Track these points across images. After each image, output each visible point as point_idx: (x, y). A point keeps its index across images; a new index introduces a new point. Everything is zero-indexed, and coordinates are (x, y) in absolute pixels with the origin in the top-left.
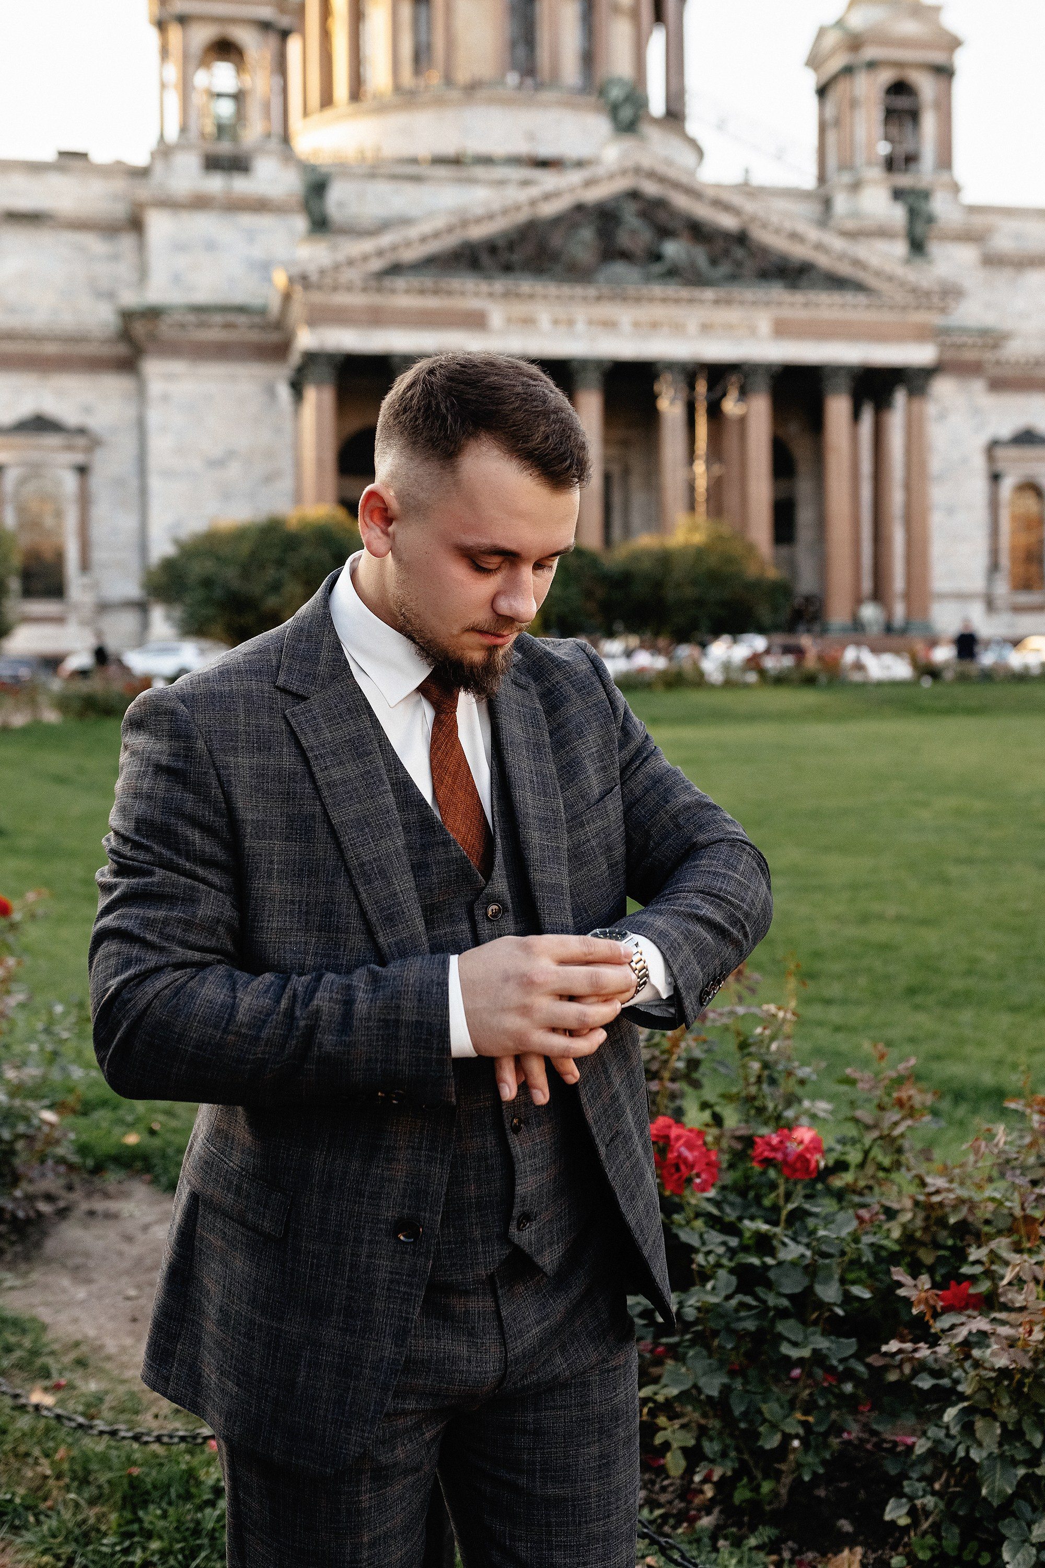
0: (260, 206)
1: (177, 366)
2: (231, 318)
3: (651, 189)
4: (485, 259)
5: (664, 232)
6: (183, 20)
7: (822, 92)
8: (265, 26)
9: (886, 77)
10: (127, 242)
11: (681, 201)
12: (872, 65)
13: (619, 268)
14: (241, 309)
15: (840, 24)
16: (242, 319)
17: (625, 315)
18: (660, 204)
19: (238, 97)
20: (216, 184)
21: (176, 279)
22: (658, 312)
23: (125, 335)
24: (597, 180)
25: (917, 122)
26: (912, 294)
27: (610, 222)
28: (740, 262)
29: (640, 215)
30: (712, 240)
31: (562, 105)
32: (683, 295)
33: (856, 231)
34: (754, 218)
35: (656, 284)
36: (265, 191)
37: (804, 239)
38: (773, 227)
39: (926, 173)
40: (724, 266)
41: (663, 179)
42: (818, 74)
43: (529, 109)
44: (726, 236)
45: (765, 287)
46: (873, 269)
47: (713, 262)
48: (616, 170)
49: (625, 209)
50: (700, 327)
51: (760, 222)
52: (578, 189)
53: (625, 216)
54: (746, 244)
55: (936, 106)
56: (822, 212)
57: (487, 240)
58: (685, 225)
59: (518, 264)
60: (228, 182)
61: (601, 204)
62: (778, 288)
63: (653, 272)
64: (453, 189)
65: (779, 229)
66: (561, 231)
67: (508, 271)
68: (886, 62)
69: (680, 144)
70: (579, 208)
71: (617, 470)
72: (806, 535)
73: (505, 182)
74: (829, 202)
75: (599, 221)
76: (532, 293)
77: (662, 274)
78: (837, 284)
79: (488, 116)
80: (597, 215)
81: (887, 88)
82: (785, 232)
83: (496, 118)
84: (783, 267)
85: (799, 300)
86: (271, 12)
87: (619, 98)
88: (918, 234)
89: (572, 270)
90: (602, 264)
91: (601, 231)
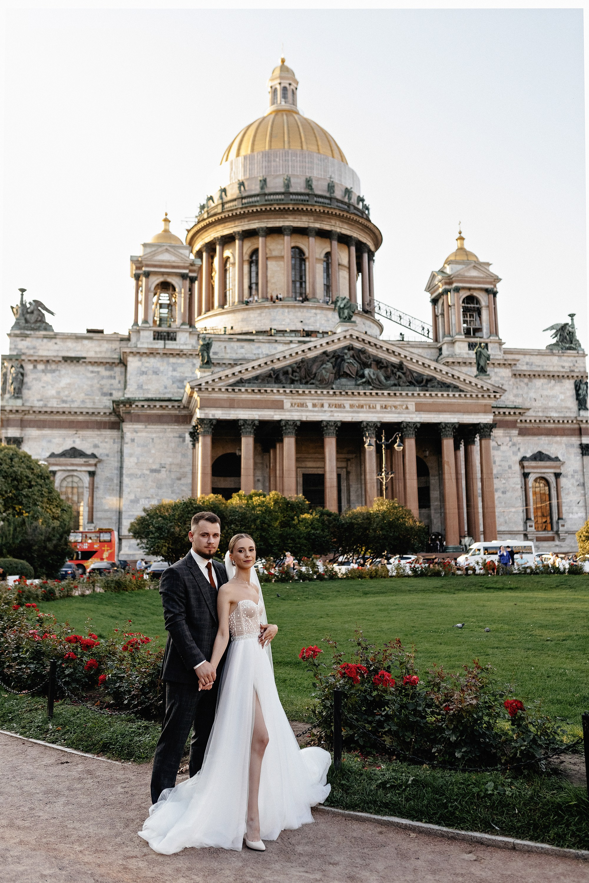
0: (180, 354)
1: (139, 426)
2: (164, 404)
3: (358, 345)
4: (282, 377)
5: (366, 365)
6: (147, 275)
7: (435, 301)
8: (184, 277)
9: (464, 294)
10: (118, 370)
11: (372, 351)
12: (457, 290)
13: (344, 381)
14: (170, 400)
15: (442, 271)
16: (170, 405)
17: (347, 402)
18: (363, 352)
19: (170, 306)
20: (160, 344)
21: (140, 387)
22: (363, 400)
23: (115, 412)
24: (333, 341)
25: (480, 314)
26: (481, 390)
27: (339, 360)
28: (400, 377)
29: (353, 356)
30: (387, 367)
31: (316, 308)
32: (374, 392)
33: (453, 363)
34: (406, 357)
35: (361, 387)
36: (182, 347)
37: (429, 366)
38: (414, 361)
39: (485, 337)
40: (392, 378)
41: (363, 340)
42: (432, 294)
43: (302, 310)
44: (393, 365)
45: (412, 388)
46: (462, 379)
47: (387, 378)
48: (341, 336)
49: (346, 354)
50: (382, 407)
51: (409, 358)
52: (324, 345)
53: (346, 357)
54: (402, 369)
55: (488, 307)
56: (438, 354)
57: (283, 368)
58: (374, 361)
59: (297, 378)
60: (165, 344)
61: (335, 352)
62: (418, 388)
63: (359, 382)
64: (267, 345)
65: (417, 361)
66: (316, 364)
67: (293, 382)
68: (464, 288)
69: (372, 324)
70: (325, 353)
71: (343, 473)
72: (435, 504)
73: (291, 342)
74: (440, 349)
75: (334, 359)
76: (304, 392)
77: (364, 383)
78: (445, 386)
79: (283, 314)
80: (333, 357)
81: (464, 299)
82: (420, 363)
83: (286, 314)
84: (420, 379)
85: (428, 394)
86: (186, 271)
87: (342, 306)
88: (482, 363)
89: (321, 381)
90: (336, 379)
91: (335, 364)
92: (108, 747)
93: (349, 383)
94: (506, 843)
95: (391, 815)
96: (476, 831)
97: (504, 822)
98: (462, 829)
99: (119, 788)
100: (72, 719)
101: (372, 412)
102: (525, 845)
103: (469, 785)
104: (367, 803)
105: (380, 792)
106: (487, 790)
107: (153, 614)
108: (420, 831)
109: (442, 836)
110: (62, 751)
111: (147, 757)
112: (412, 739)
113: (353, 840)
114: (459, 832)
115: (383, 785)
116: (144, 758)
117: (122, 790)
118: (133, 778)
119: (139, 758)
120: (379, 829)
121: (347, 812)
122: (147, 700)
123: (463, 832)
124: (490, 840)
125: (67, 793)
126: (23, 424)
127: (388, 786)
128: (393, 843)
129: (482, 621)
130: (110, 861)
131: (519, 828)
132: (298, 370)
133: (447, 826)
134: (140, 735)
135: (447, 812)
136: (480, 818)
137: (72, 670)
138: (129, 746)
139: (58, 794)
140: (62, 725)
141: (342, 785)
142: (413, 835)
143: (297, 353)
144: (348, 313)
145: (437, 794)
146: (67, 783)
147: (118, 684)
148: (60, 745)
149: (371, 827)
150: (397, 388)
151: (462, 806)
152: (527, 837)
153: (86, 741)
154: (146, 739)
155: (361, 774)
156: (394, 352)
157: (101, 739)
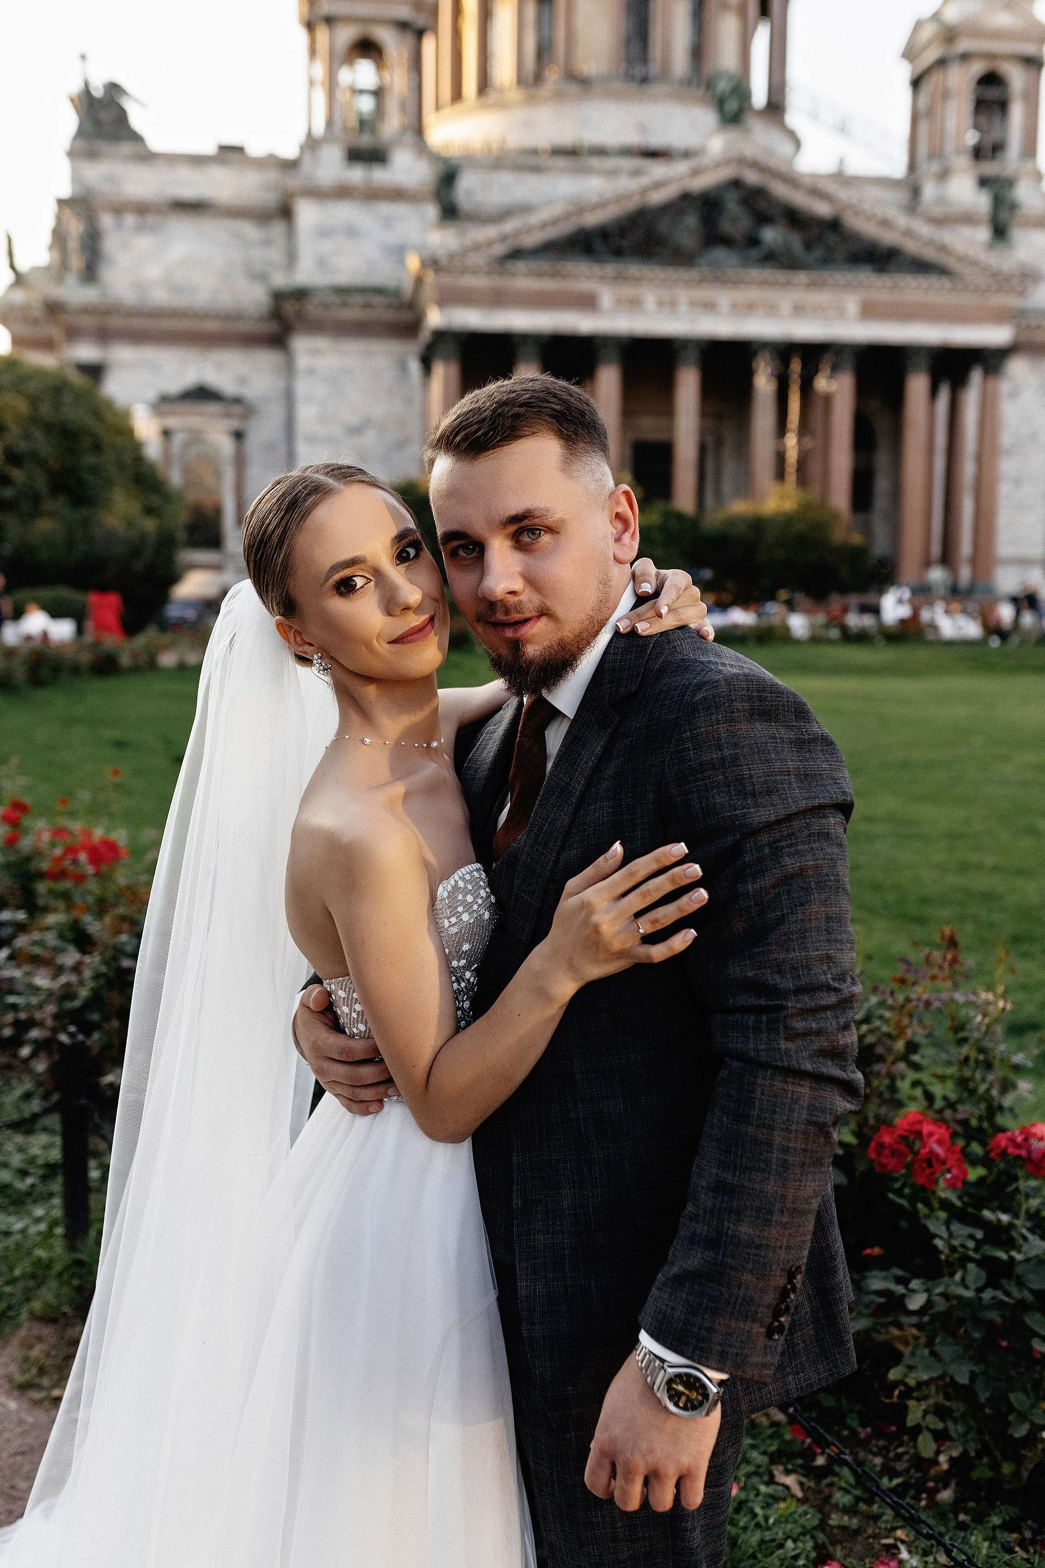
0: (396, 195)
1: (321, 343)
2: (369, 298)
3: (752, 178)
4: (598, 245)
5: (763, 219)
6: (330, 21)
7: (916, 83)
8: (403, 26)
9: (977, 68)
10: (278, 229)
11: (780, 190)
12: (965, 57)
13: (720, 254)
14: (378, 291)
15: (936, 17)
16: (380, 299)
17: (724, 297)
18: (762, 192)
19: (378, 93)
20: (357, 175)
21: (322, 263)
22: (755, 294)
23: (276, 314)
24: (701, 169)
25: (1005, 112)
26: (996, 276)
27: (713, 210)
28: (832, 247)
29: (742, 203)
30: (809, 226)
33: (946, 217)
34: (848, 203)
35: (756, 267)
36: (399, 179)
37: (895, 224)
39: (1012, 161)
40: (818, 248)
41: (765, 167)
42: (914, 66)
43: (640, 102)
44: (820, 221)
45: (856, 267)
47: (808, 246)
48: (718, 158)
49: (728, 197)
50: (793, 308)
51: (854, 208)
52: (685, 176)
53: (727, 204)
54: (838, 229)
55: (1023, 94)
56: (911, 199)
57: (600, 226)
58: (783, 211)
59: (628, 246)
60: (368, 172)
61: (706, 192)
62: (869, 270)
63: (751, 255)
65: (874, 214)
66: (670, 217)
67: (619, 252)
68: (979, 54)
69: (779, 136)
70: (686, 194)
71: (710, 439)
72: (881, 503)
73: (618, 171)
74: (918, 190)
75: (703, 209)
76: (641, 274)
77: (760, 257)
78: (924, 267)
79: (605, 110)
80: (702, 203)
81: (978, 80)
83: (611, 112)
84: (872, 251)
85: (888, 281)
86: (408, 14)
87: (725, 92)
88: (1003, 220)
89: (674, 251)
90: (705, 247)
91: (705, 218)
93: (731, 258)
101: (774, 320)
126: (104, 336)
132: (631, 232)
143: (630, 194)
144: (736, 108)
150: (828, 267)
156: (824, 193)
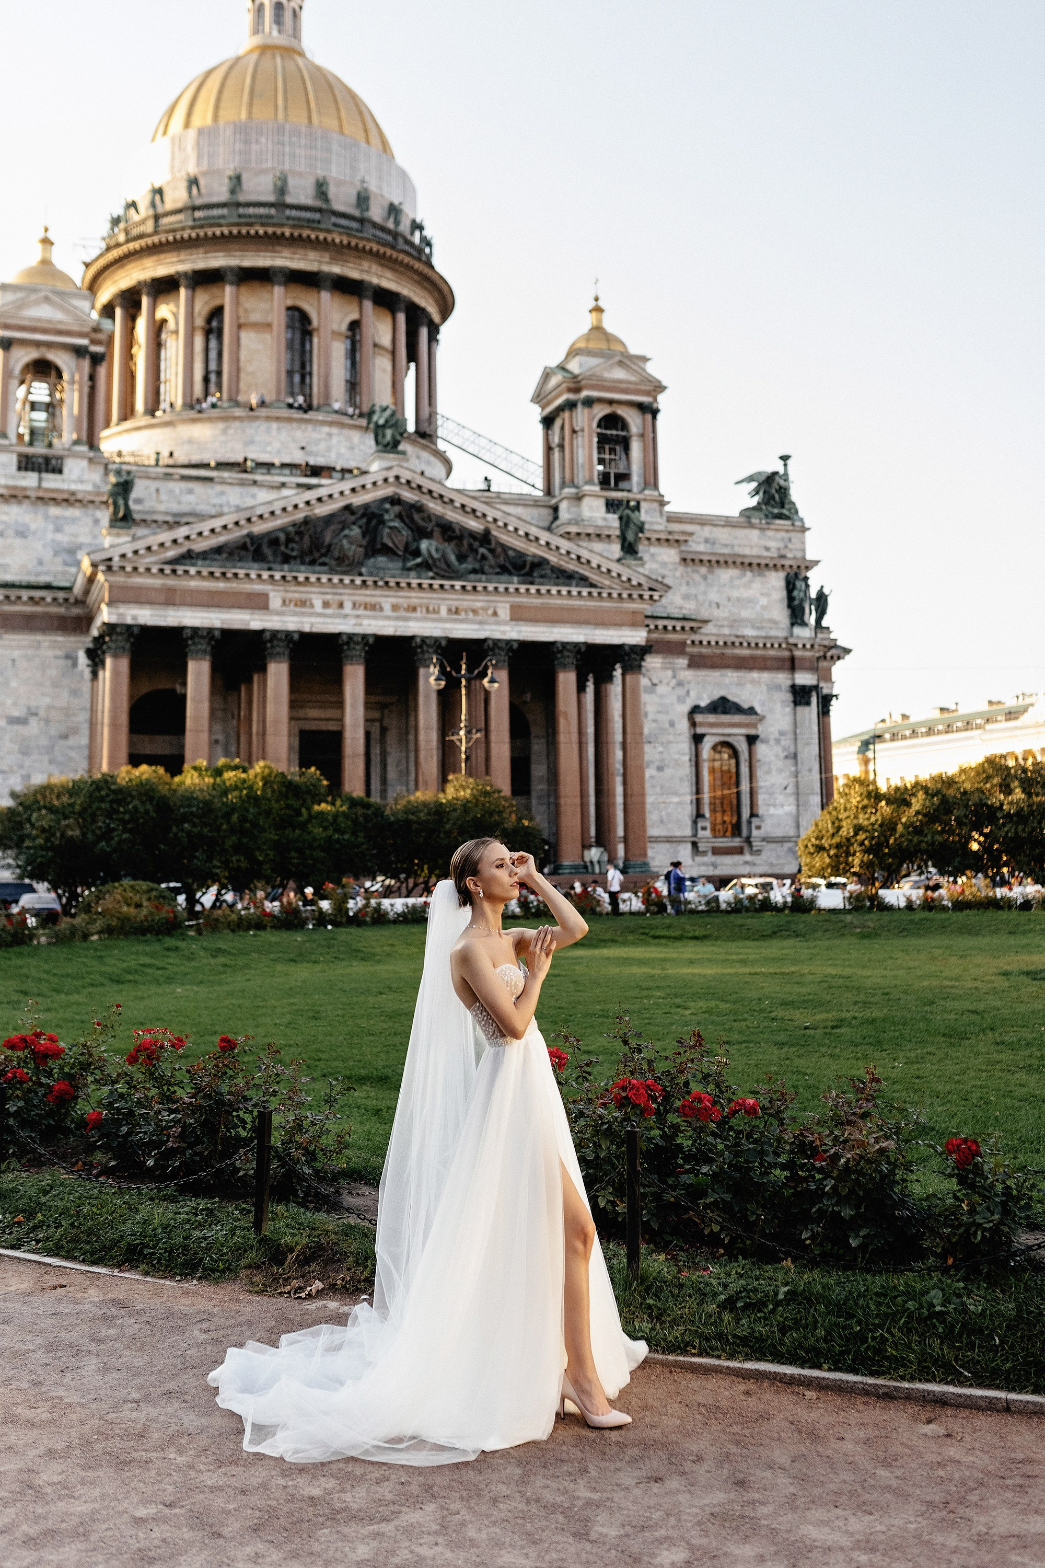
0: (69, 500)
2: (37, 594)
3: (408, 496)
4: (267, 551)
5: (420, 533)
6: (3, 343)
7: (548, 422)
8: (79, 352)
9: (601, 411)
11: (434, 506)
12: (589, 402)
13: (381, 560)
14: (48, 587)
15: (562, 368)
16: (49, 596)
17: (387, 600)
18: (418, 508)
19: (51, 407)
20: (30, 480)
22: (415, 597)
24: (363, 487)
25: (627, 449)
26: (627, 585)
27: (374, 522)
28: (484, 557)
29: (399, 516)
30: (460, 538)
31: (331, 424)
32: (437, 583)
33: (578, 534)
34: (495, 520)
35: (413, 574)
36: (73, 487)
37: (537, 539)
38: (511, 528)
39: (635, 489)
40: (470, 559)
41: (419, 487)
42: (543, 408)
43: (303, 426)
44: (472, 535)
45: (505, 577)
46: (594, 565)
47: (461, 558)
48: (379, 478)
49: (387, 511)
50: (450, 610)
51: (500, 524)
52: (347, 492)
53: (386, 517)
54: (489, 542)
55: (642, 436)
56: (551, 518)
57: (268, 534)
58: (438, 525)
59: (295, 554)
60: (40, 480)
61: (366, 506)
62: (515, 579)
63: (410, 564)
64: (238, 490)
65: (516, 529)
66: (332, 527)
67: (286, 559)
68: (600, 400)
69: (433, 459)
70: (348, 508)
71: (376, 729)
72: (539, 787)
73: (283, 485)
74: (555, 509)
75: (364, 520)
76: (307, 579)
77: (418, 565)
78: (565, 577)
79: (268, 431)
80: (363, 515)
81: (600, 421)
82: (521, 533)
83: (274, 433)
84: (519, 562)
85: (533, 589)
86: (84, 342)
87: (381, 422)
88: (630, 537)
89: (341, 560)
90: (367, 556)
91: (367, 528)
92: (141, 1252)
93: (391, 565)
94: (991, 1400)
95: (758, 1360)
96: (928, 1381)
97: (978, 1362)
98: (903, 1378)
99: (196, 1333)
100: (43, 1199)
101: (433, 620)
102: (1028, 1402)
103: (896, 1297)
104: (707, 1340)
105: (726, 1317)
106: (932, 1305)
107: (57, 991)
108: (822, 1386)
109: (865, 1392)
110: (39, 1263)
111: (229, 1269)
112: (759, 1216)
113: (703, 1410)
114: (898, 1384)
115: (729, 1304)
116: (223, 1271)
117: (204, 1336)
118: (215, 1310)
119: (214, 1271)
120: (742, 1387)
121: (671, 1358)
122: (198, 1158)
123: (906, 1385)
124: (960, 1396)
125: (93, 1347)
127: (740, 1304)
128: (780, 1411)
129: (676, 996)
130: (260, 1480)
131: (1008, 1371)
132: (297, 538)
133: (872, 1374)
134: (200, 1225)
135: (868, 1348)
136: (931, 1356)
137: (21, 1104)
138: (185, 1248)
139: (77, 1351)
140: (23, 1211)
141: (649, 1307)
142: (810, 1394)
143: (296, 506)
144: (393, 436)
145: (839, 1317)
146: (85, 1328)
147: (125, 1129)
148: (29, 1251)
149: (726, 1382)
150: (478, 576)
151: (893, 1335)
152: (1026, 1387)
153: (87, 1242)
154: (217, 1232)
155: (681, 1286)
156: (474, 511)
157: (122, 1237)
